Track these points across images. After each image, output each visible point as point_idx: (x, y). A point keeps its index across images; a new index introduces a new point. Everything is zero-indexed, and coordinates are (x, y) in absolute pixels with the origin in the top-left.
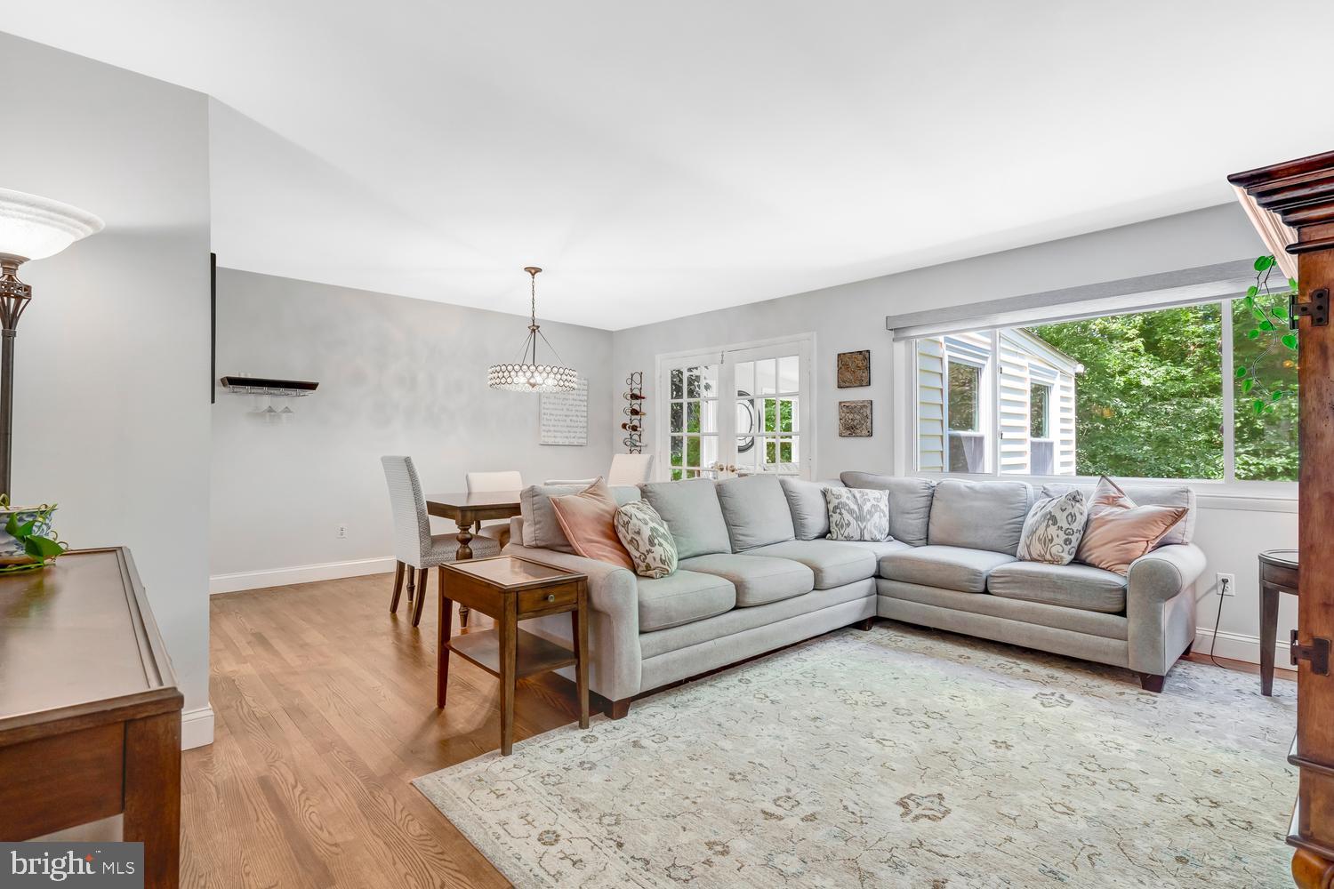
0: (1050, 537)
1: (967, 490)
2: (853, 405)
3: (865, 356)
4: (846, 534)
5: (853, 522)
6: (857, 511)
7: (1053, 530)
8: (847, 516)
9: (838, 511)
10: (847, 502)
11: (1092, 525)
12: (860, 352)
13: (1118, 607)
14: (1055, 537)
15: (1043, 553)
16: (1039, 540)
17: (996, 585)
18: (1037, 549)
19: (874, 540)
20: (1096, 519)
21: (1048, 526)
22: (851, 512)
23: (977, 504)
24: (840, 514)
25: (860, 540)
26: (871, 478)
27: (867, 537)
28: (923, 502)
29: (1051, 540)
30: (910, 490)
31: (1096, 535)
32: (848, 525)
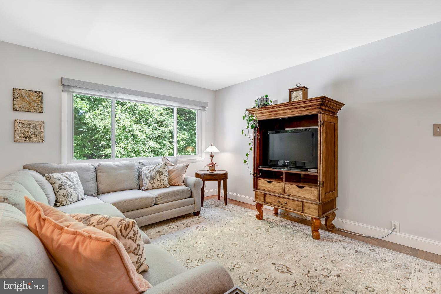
0: (162, 179)
1: (116, 166)
2: (29, 123)
3: (40, 95)
4: (71, 200)
5: (73, 192)
6: (72, 185)
7: (162, 176)
8: (69, 190)
9: (63, 187)
10: (65, 181)
11: (170, 172)
12: (36, 92)
13: (189, 196)
14: (164, 179)
15: (160, 185)
16: (158, 181)
17: (159, 200)
18: (156, 184)
19: (82, 199)
20: (170, 170)
21: (160, 175)
22: (70, 186)
23: (122, 171)
24: (65, 189)
25: (77, 201)
26: (56, 166)
27: (80, 199)
28: (93, 175)
29: (163, 180)
30: (86, 170)
31: (173, 175)
32: (71, 194)
